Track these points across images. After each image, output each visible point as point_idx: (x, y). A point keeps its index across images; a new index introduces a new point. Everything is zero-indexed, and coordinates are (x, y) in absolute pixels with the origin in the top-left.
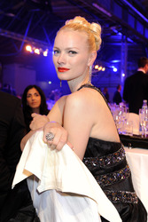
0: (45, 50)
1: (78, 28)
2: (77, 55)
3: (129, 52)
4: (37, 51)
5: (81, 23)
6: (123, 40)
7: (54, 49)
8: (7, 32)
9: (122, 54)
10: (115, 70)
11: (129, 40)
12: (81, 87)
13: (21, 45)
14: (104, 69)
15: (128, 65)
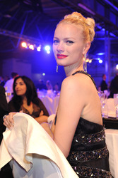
0: (38, 46)
1: (75, 21)
2: (74, 44)
3: (111, 45)
4: (32, 47)
5: (78, 17)
6: (106, 35)
7: (55, 39)
8: (5, 31)
9: (106, 47)
10: (101, 61)
11: (112, 34)
12: (76, 73)
13: (17, 42)
14: (90, 61)
15: (112, 57)
